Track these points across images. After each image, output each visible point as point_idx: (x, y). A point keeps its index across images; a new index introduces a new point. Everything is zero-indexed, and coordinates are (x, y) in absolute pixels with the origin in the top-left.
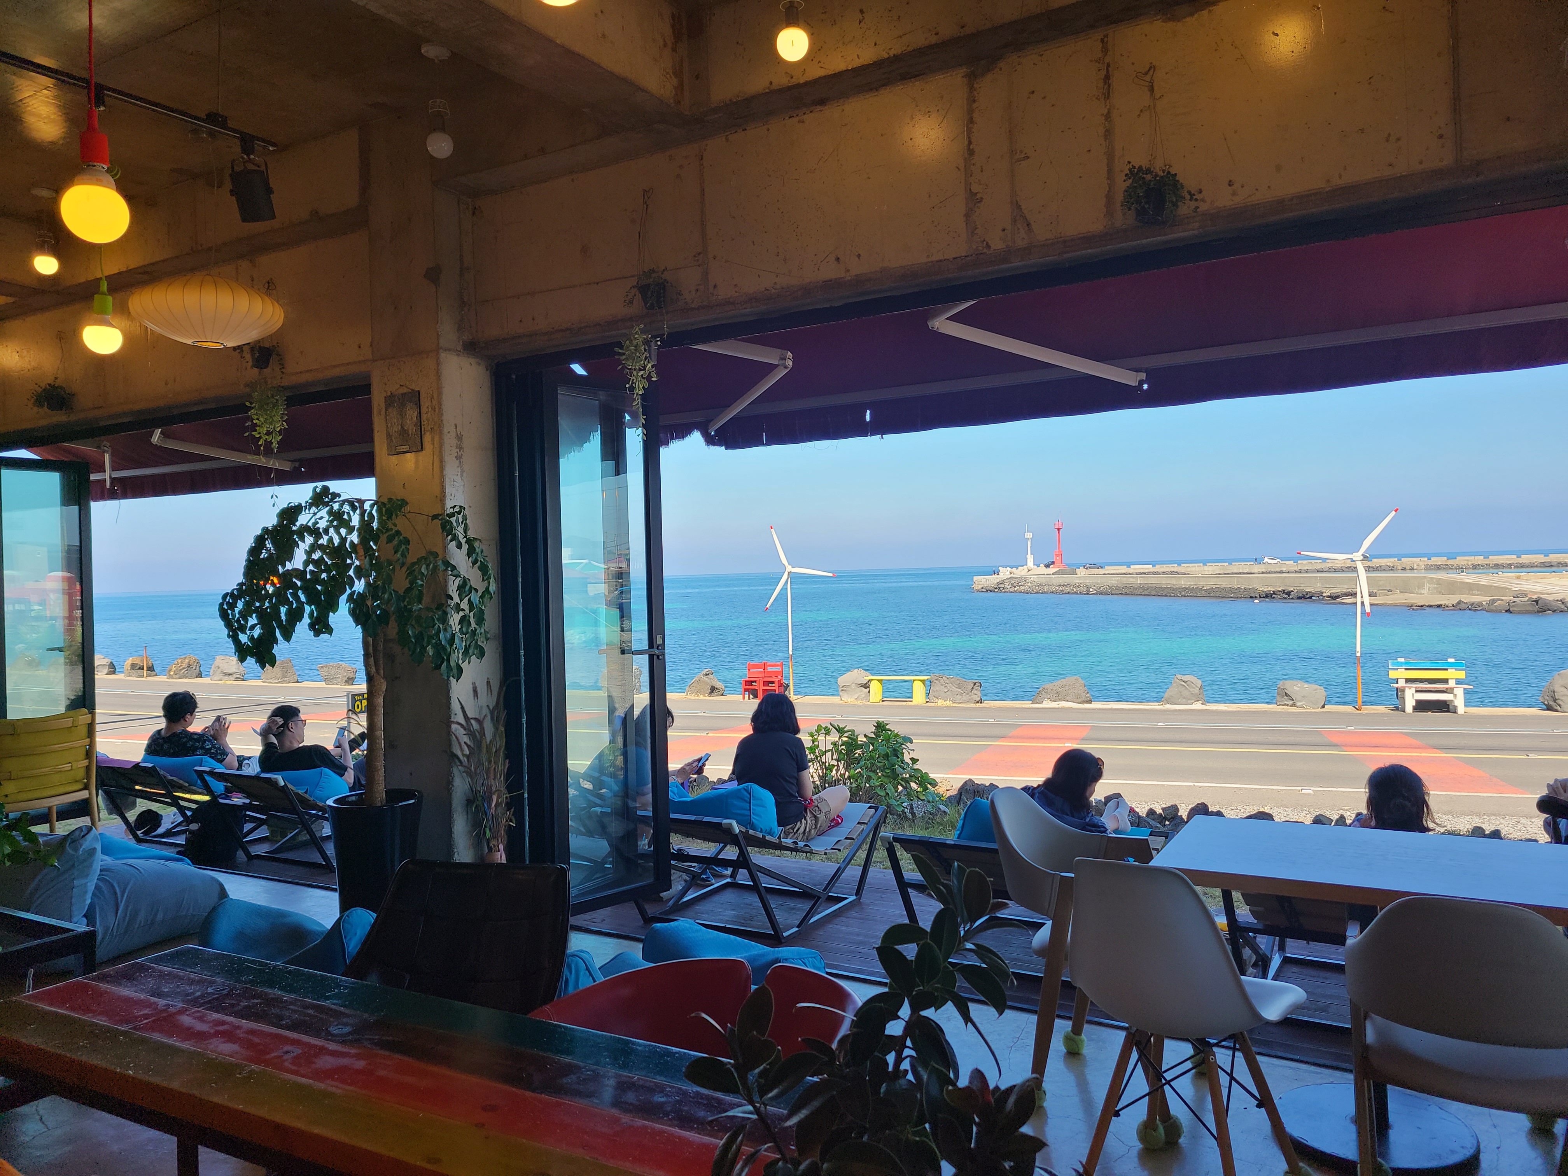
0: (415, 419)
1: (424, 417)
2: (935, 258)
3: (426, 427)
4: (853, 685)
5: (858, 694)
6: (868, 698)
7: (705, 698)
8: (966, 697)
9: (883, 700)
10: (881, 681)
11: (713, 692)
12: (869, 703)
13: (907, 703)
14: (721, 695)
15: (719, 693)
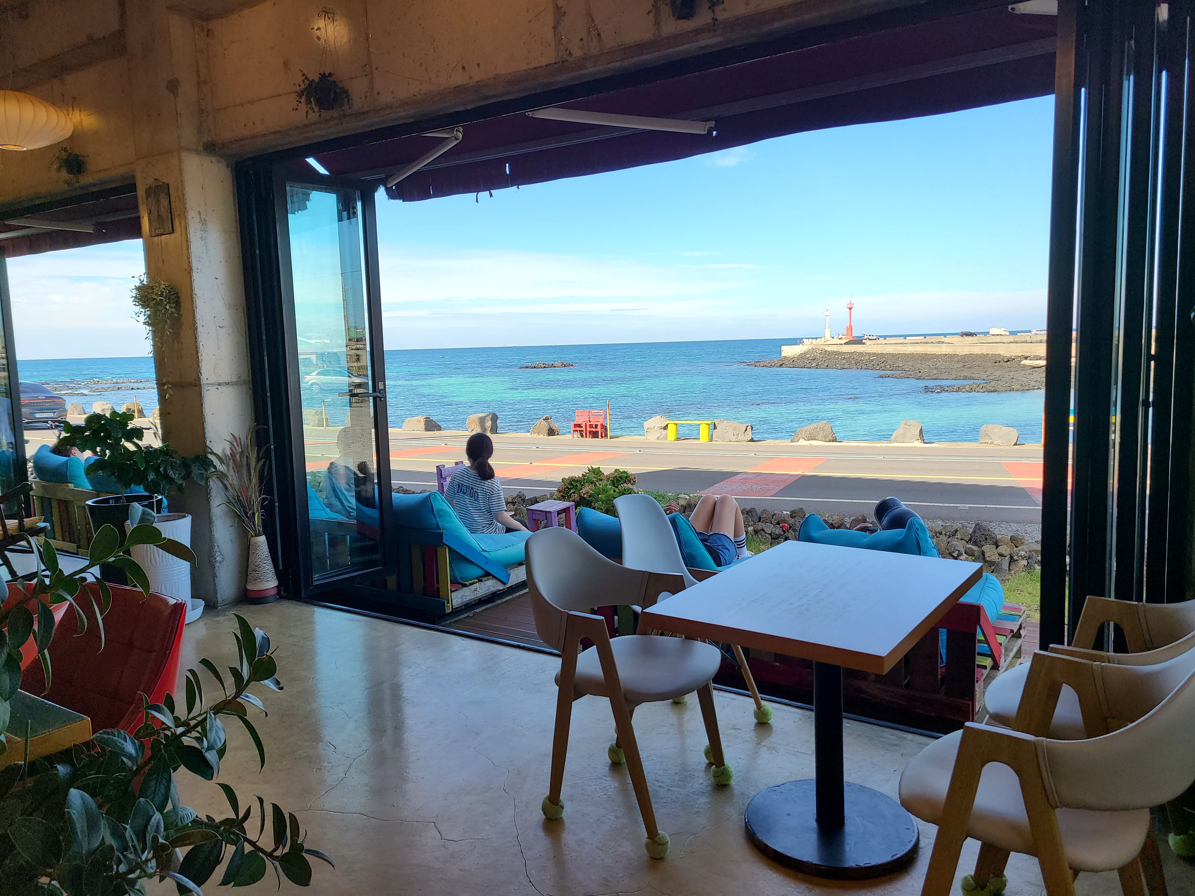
0: (166, 207)
1: (173, 205)
2: (532, 66)
3: (175, 213)
4: (656, 428)
5: (659, 435)
6: (666, 438)
7: (543, 437)
8: (741, 437)
9: (678, 439)
10: (676, 424)
11: (551, 432)
12: (666, 441)
13: (696, 442)
14: (558, 434)
15: (556, 433)
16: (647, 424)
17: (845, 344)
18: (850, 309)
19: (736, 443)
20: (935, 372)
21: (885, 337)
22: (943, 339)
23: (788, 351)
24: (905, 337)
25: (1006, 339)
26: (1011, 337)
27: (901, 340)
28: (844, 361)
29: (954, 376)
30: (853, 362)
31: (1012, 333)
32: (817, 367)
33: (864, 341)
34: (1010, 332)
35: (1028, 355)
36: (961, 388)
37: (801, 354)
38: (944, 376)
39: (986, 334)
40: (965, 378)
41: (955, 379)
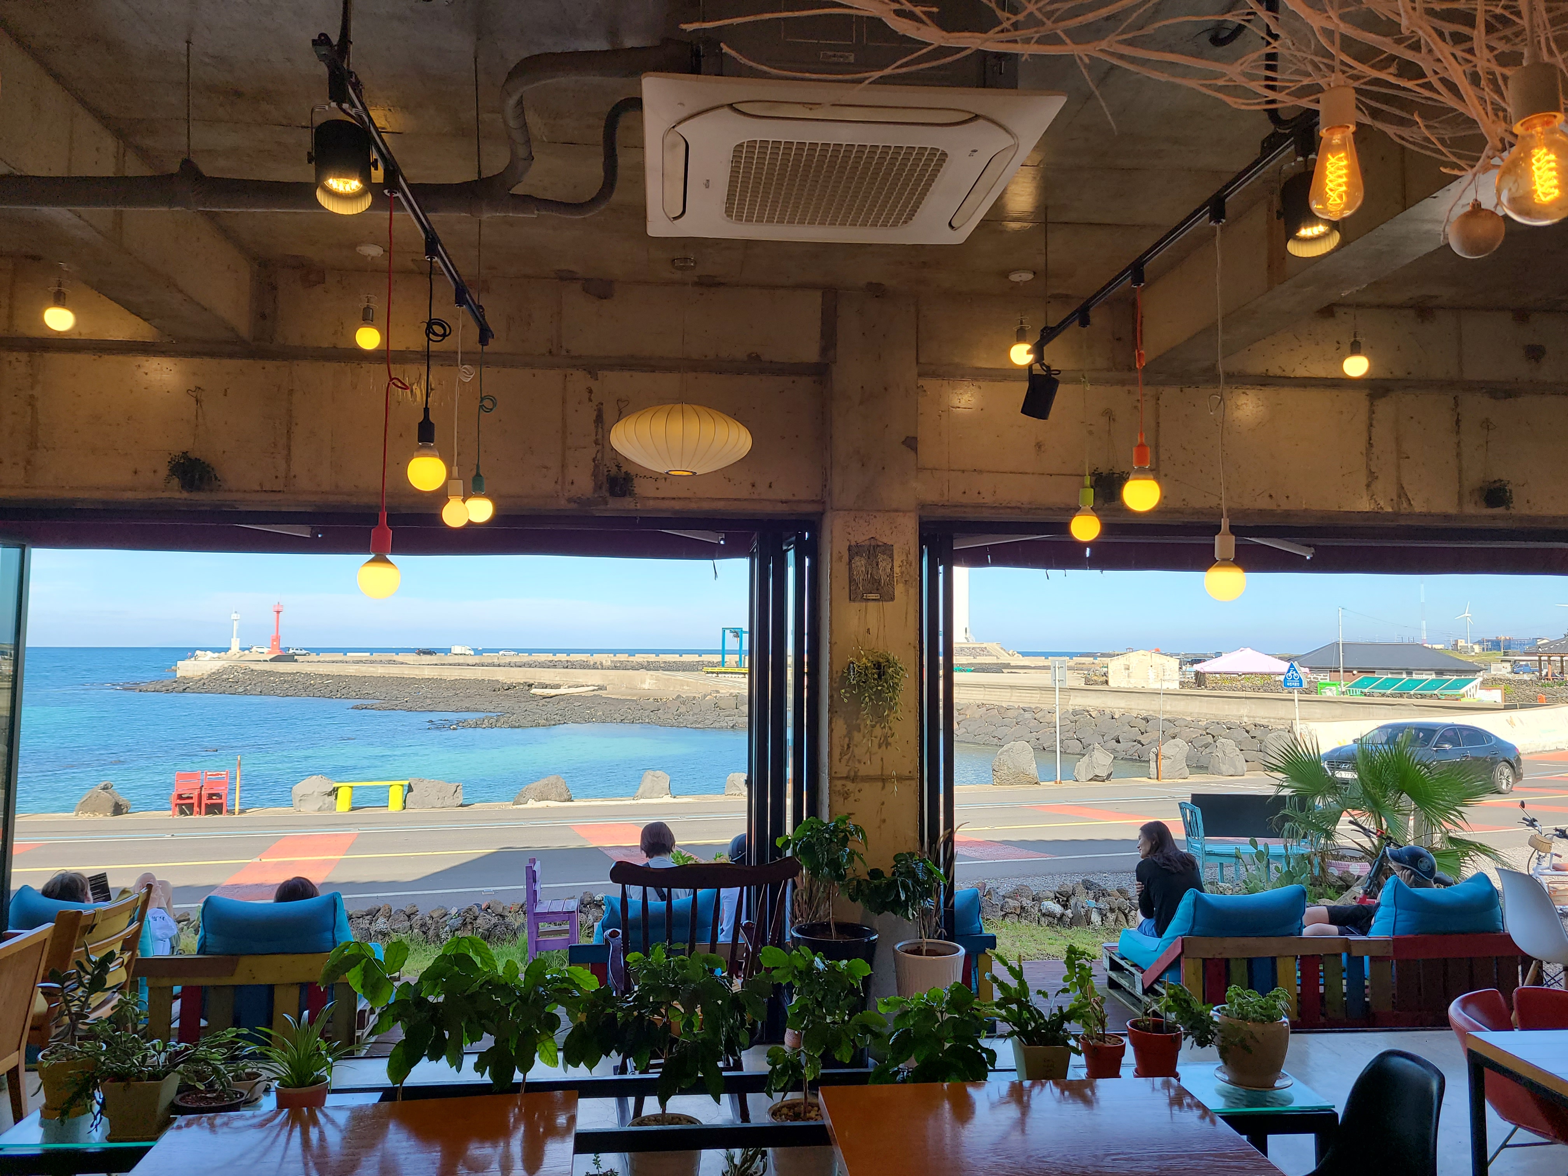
2: (1345, 509)
4: (315, 794)
5: (321, 804)
6: (332, 807)
7: (105, 818)
8: (448, 802)
9: (353, 809)
10: (351, 787)
11: (118, 809)
12: (334, 813)
13: (383, 811)
14: (127, 813)
15: (124, 811)
16: (299, 789)
17: (271, 660)
18: (278, 612)
19: (444, 810)
20: (428, 701)
21: (318, 651)
22: (395, 657)
23: (186, 668)
24: (345, 651)
25: (471, 660)
26: (477, 657)
27: (339, 657)
28: (286, 686)
29: (454, 708)
30: (300, 687)
31: (478, 652)
32: (245, 692)
33: (296, 657)
34: (474, 650)
35: (532, 682)
36: (479, 723)
37: (214, 673)
38: (441, 706)
39: (447, 651)
40: (468, 710)
41: (456, 711)
